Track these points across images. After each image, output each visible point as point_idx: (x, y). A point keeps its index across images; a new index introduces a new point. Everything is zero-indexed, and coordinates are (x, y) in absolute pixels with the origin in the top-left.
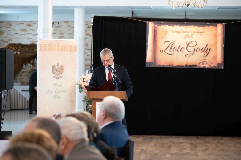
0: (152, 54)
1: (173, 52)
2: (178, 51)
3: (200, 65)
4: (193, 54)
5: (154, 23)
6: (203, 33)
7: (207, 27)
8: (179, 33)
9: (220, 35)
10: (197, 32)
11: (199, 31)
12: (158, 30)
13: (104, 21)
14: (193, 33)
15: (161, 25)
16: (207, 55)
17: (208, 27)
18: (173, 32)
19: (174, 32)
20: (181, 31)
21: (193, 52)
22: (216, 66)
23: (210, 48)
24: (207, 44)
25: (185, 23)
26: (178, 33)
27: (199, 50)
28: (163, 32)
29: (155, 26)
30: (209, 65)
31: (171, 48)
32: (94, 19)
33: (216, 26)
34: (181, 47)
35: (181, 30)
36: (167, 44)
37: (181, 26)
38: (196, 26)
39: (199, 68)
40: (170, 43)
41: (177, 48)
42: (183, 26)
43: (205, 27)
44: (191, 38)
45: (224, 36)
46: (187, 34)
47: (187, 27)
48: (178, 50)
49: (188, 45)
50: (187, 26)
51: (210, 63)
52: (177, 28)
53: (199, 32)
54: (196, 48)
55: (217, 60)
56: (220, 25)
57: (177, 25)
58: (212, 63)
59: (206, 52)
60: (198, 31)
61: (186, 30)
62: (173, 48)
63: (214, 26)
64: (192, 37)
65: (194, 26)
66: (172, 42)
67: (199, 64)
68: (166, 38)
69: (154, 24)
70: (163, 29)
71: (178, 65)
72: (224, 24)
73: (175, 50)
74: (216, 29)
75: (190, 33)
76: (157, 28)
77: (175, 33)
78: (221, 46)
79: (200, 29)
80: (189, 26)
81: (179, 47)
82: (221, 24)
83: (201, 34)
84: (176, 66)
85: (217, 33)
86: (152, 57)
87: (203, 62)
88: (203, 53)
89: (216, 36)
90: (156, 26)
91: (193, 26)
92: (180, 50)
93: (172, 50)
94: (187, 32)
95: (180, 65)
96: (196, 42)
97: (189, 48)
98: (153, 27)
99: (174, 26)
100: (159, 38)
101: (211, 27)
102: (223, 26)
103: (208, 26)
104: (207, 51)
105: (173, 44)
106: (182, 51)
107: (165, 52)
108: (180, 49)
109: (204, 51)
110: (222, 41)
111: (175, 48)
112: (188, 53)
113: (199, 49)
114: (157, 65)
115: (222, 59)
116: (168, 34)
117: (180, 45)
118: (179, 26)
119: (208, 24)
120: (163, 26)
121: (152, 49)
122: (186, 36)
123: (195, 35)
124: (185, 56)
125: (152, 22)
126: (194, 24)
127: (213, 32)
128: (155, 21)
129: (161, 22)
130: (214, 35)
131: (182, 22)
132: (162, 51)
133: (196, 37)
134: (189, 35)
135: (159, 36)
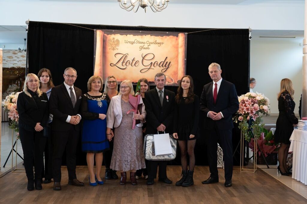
0: (101, 69)
1: (126, 66)
2: (131, 66)
4: (149, 69)
5: (103, 31)
6: (161, 45)
7: (166, 37)
9: (181, 47)
11: (157, 42)
12: (108, 39)
14: (150, 44)
15: (111, 34)
16: (166, 70)
17: (168, 38)
18: (125, 43)
19: (127, 42)
20: (136, 42)
21: (150, 67)
22: (177, 83)
23: (170, 62)
24: (167, 58)
25: (141, 31)
26: (132, 44)
27: (157, 64)
28: (114, 41)
29: (104, 36)
30: (169, 82)
31: (123, 62)
32: (29, 26)
33: (177, 36)
34: (136, 60)
35: (136, 41)
36: (119, 57)
37: (135, 35)
38: (154, 35)
40: (122, 56)
41: (131, 61)
42: (138, 35)
43: (164, 37)
44: (147, 50)
45: (186, 48)
46: (142, 45)
47: (142, 36)
48: (131, 64)
49: (143, 58)
51: (170, 80)
52: (131, 37)
53: (157, 43)
54: (153, 61)
55: (177, 76)
56: (182, 35)
57: (130, 35)
58: (172, 80)
59: (165, 67)
60: (155, 42)
61: (141, 41)
62: (126, 61)
63: (174, 36)
64: (148, 48)
65: (151, 36)
66: (125, 55)
68: (117, 49)
69: (103, 32)
70: (114, 38)
72: (186, 33)
73: (128, 64)
74: (177, 39)
75: (146, 44)
76: (106, 38)
77: (129, 44)
78: (183, 59)
79: (158, 39)
80: (145, 35)
81: (133, 60)
82: (183, 34)
83: (159, 45)
85: (178, 44)
86: (100, 72)
88: (162, 68)
89: (176, 47)
90: (106, 35)
91: (150, 35)
92: (135, 64)
93: (124, 64)
95: (135, 82)
96: (153, 54)
97: (144, 61)
98: (102, 36)
99: (127, 36)
100: (110, 49)
101: (171, 36)
102: (185, 36)
103: (168, 36)
104: (166, 65)
105: (126, 57)
106: (136, 65)
107: (116, 67)
108: (134, 63)
109: (162, 65)
110: (184, 54)
111: (129, 62)
112: (144, 67)
113: (157, 63)
116: (120, 45)
117: (134, 58)
118: (132, 35)
119: (168, 34)
120: (114, 35)
121: (101, 63)
122: (141, 47)
123: (152, 46)
124: (140, 71)
125: (100, 31)
126: (151, 33)
127: (174, 43)
128: (104, 29)
129: (111, 30)
130: (175, 47)
131: (136, 31)
132: (112, 65)
133: (153, 49)
134: (144, 47)
135: (109, 47)
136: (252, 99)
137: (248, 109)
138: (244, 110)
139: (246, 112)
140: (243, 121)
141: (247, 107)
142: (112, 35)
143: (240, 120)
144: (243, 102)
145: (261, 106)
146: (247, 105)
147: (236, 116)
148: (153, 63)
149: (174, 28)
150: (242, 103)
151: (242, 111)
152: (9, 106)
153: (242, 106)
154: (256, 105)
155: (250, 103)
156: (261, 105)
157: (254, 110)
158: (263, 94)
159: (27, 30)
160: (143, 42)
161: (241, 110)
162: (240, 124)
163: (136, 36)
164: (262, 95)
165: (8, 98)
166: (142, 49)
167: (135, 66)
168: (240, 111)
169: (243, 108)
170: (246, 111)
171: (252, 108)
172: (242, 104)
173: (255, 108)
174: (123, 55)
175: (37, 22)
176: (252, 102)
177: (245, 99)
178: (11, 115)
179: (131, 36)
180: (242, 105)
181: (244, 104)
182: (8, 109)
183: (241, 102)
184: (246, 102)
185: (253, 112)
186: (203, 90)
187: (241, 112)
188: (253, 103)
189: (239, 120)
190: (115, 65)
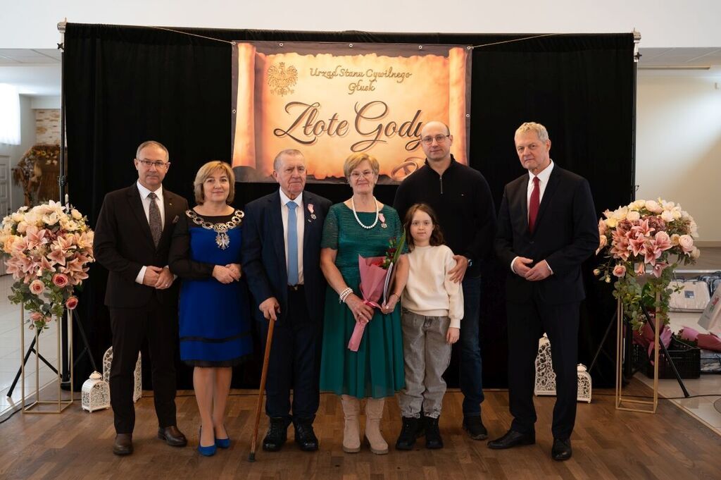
0: (250, 143)
1: (314, 136)
2: (328, 134)
3: (396, 175)
4: (374, 141)
5: (254, 46)
6: (405, 78)
7: (417, 59)
8: (331, 76)
9: (457, 82)
10: (388, 73)
11: (393, 71)
12: (267, 67)
13: (98, 41)
14: (375, 77)
15: (275, 54)
17: (422, 59)
18: (312, 75)
19: (317, 74)
20: (338, 72)
21: (375, 135)
24: (419, 112)
25: (351, 45)
26: (330, 78)
27: (394, 128)
28: (282, 73)
29: (257, 57)
31: (307, 125)
32: (65, 34)
33: (446, 55)
35: (339, 69)
36: (296, 111)
37: (337, 56)
38: (385, 55)
39: (393, 184)
40: (304, 108)
41: (328, 123)
42: (344, 55)
43: (413, 57)
44: (368, 92)
45: (470, 85)
46: (355, 79)
47: (354, 57)
48: (329, 130)
49: (359, 115)
50: (358, 55)
52: (326, 61)
53: (394, 74)
54: (385, 122)
56: (458, 53)
57: (324, 54)
59: (415, 135)
60: (390, 73)
61: (353, 69)
62: (313, 123)
63: (438, 55)
64: (370, 89)
65: (378, 56)
66: (311, 106)
67: (394, 172)
68: (292, 92)
69: (255, 49)
70: (282, 64)
71: (329, 176)
72: (469, 48)
73: (319, 129)
74: (445, 65)
75: (365, 77)
76: (264, 63)
77: (322, 79)
78: (462, 116)
79: (397, 63)
80: (364, 55)
81: (333, 120)
82: (461, 49)
83: (401, 79)
84: (324, 178)
85: (448, 76)
86: (250, 153)
87: (405, 167)
88: (408, 139)
89: (444, 85)
90: (261, 55)
91: (374, 55)
92: (337, 131)
93: (310, 130)
94: (355, 73)
96: (385, 104)
97: (362, 122)
98: (251, 58)
99: (315, 56)
100: (272, 92)
101: (431, 56)
102: (467, 55)
103: (420, 55)
105: (313, 111)
106: (341, 132)
107: (289, 137)
108: (336, 126)
109: (408, 132)
110: (463, 102)
111: (321, 124)
112: (360, 138)
113: (393, 125)
114: (267, 178)
115: (464, 156)
116: (300, 81)
117: (335, 115)
118: (331, 55)
119: (421, 50)
120: (281, 55)
121: (249, 127)
122: (354, 85)
123: (381, 83)
124: (352, 148)
125: (248, 44)
126: (379, 49)
127: (437, 73)
128: (257, 39)
129: (276, 42)
130: (439, 84)
131: (340, 44)
132: (279, 133)
133: (384, 89)
134: (362, 84)
135: (270, 88)
136: (650, 219)
137: (639, 246)
138: (629, 248)
139: (636, 255)
140: (625, 277)
141: (638, 241)
142: (278, 55)
143: (619, 276)
144: (626, 226)
145: (674, 235)
146: (636, 235)
147: (607, 265)
148: (385, 126)
149: (439, 34)
150: (624, 228)
151: (623, 251)
152: (9, 242)
153: (622, 238)
154: (662, 235)
155: (645, 228)
156: (674, 233)
157: (658, 248)
158: (678, 204)
159: (60, 46)
160: (358, 71)
161: (620, 248)
162: (616, 287)
163: (341, 57)
164: (676, 206)
165: (7, 222)
166: (356, 90)
167: (338, 134)
168: (617, 250)
169: (626, 242)
170: (634, 250)
171: (652, 241)
172: (623, 231)
173: (658, 243)
174: (306, 108)
175: (85, 24)
176: (650, 226)
177: (629, 219)
178: (15, 268)
179: (328, 57)
180: (623, 235)
181: (630, 232)
182: (6, 252)
183: (619, 226)
184: (634, 228)
185: (654, 255)
186: (504, 196)
187: (620, 254)
188: (653, 229)
189: (614, 273)
190: (286, 133)
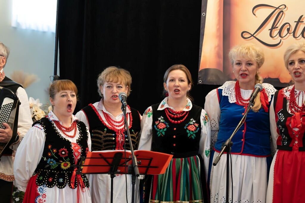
0: (218, 46)
1: (280, 38)
2: (294, 36)
31: (273, 27)
36: (263, 14)
40: (270, 11)
41: (293, 25)
48: (294, 32)
62: (279, 26)
66: (278, 8)
73: (285, 32)
81: (299, 21)
84: (288, 81)
86: (217, 55)
92: (303, 33)
93: (276, 32)
105: (280, 13)
107: (255, 39)
108: (301, 29)
111: (287, 26)
117: (302, 16)
132: (246, 35)
174: (273, 10)
190: (252, 35)
